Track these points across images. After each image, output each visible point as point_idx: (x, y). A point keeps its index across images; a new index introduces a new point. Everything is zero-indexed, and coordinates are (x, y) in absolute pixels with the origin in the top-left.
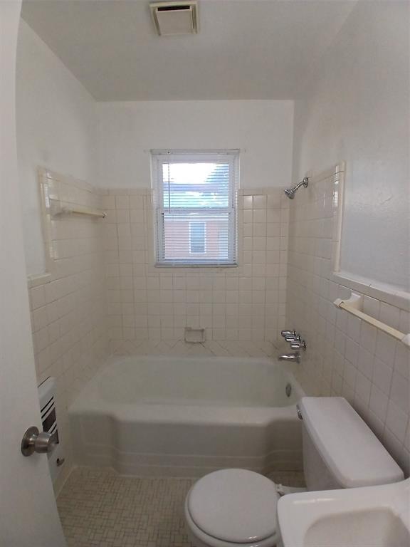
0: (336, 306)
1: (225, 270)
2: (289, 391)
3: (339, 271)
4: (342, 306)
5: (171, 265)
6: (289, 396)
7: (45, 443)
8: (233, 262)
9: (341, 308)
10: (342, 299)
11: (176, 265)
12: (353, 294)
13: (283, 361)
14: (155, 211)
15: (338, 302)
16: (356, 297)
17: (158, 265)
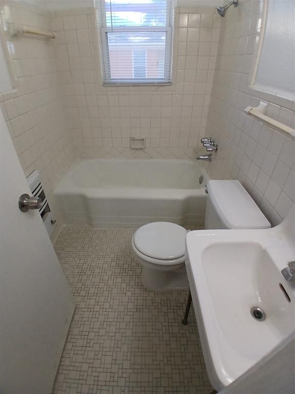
0: (246, 112)
1: (161, 88)
2: (201, 180)
3: (254, 84)
4: (251, 112)
5: (116, 83)
6: (201, 183)
7: (35, 203)
8: (168, 81)
9: (250, 114)
10: (252, 107)
11: (120, 83)
12: (261, 102)
13: (199, 160)
14: (99, 30)
15: (248, 109)
16: (263, 104)
17: (106, 84)
